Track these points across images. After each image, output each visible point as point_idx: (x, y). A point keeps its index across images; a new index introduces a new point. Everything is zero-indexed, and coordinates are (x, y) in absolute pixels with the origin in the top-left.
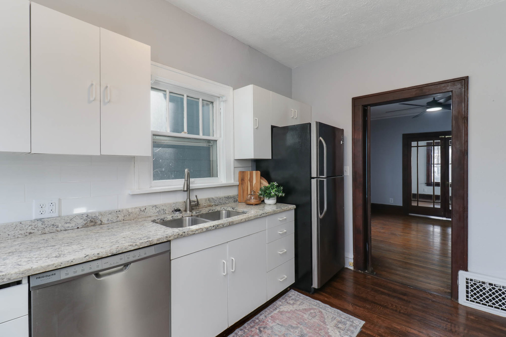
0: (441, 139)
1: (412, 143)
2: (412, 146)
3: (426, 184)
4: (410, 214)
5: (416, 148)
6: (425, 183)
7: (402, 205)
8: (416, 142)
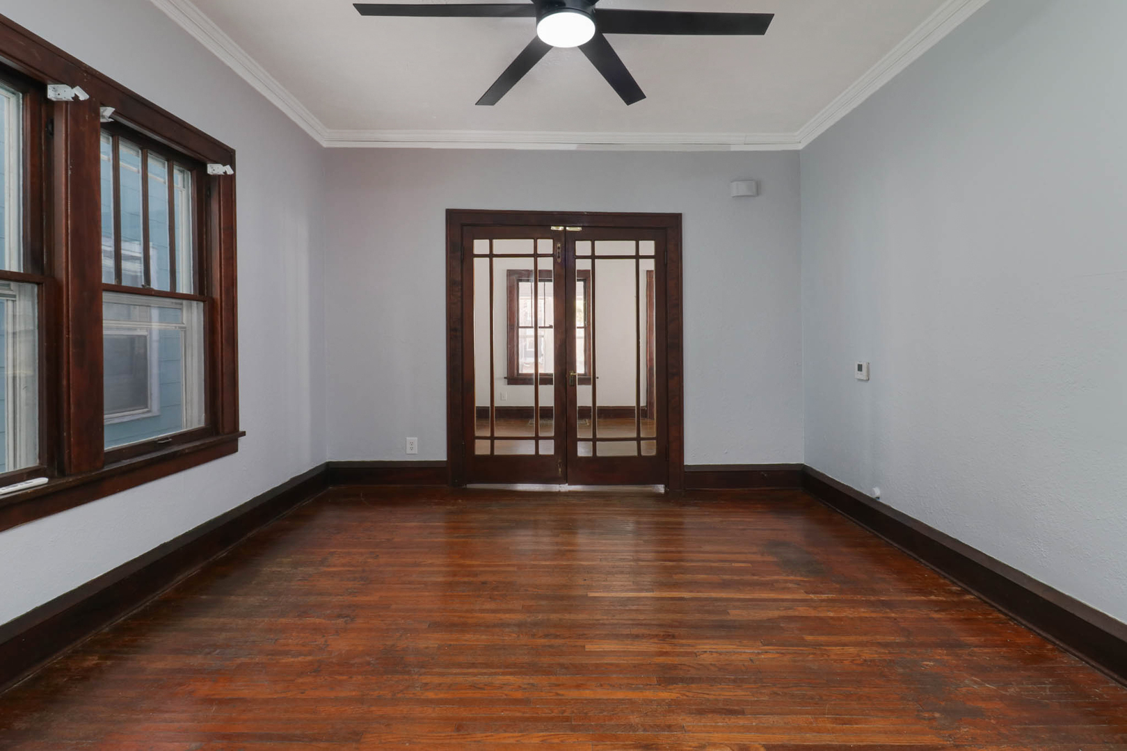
0: (555, 236)
1: (476, 242)
2: (476, 252)
3: (506, 380)
4: (469, 486)
5: (488, 259)
6: (505, 378)
7: (445, 459)
8: (488, 241)
